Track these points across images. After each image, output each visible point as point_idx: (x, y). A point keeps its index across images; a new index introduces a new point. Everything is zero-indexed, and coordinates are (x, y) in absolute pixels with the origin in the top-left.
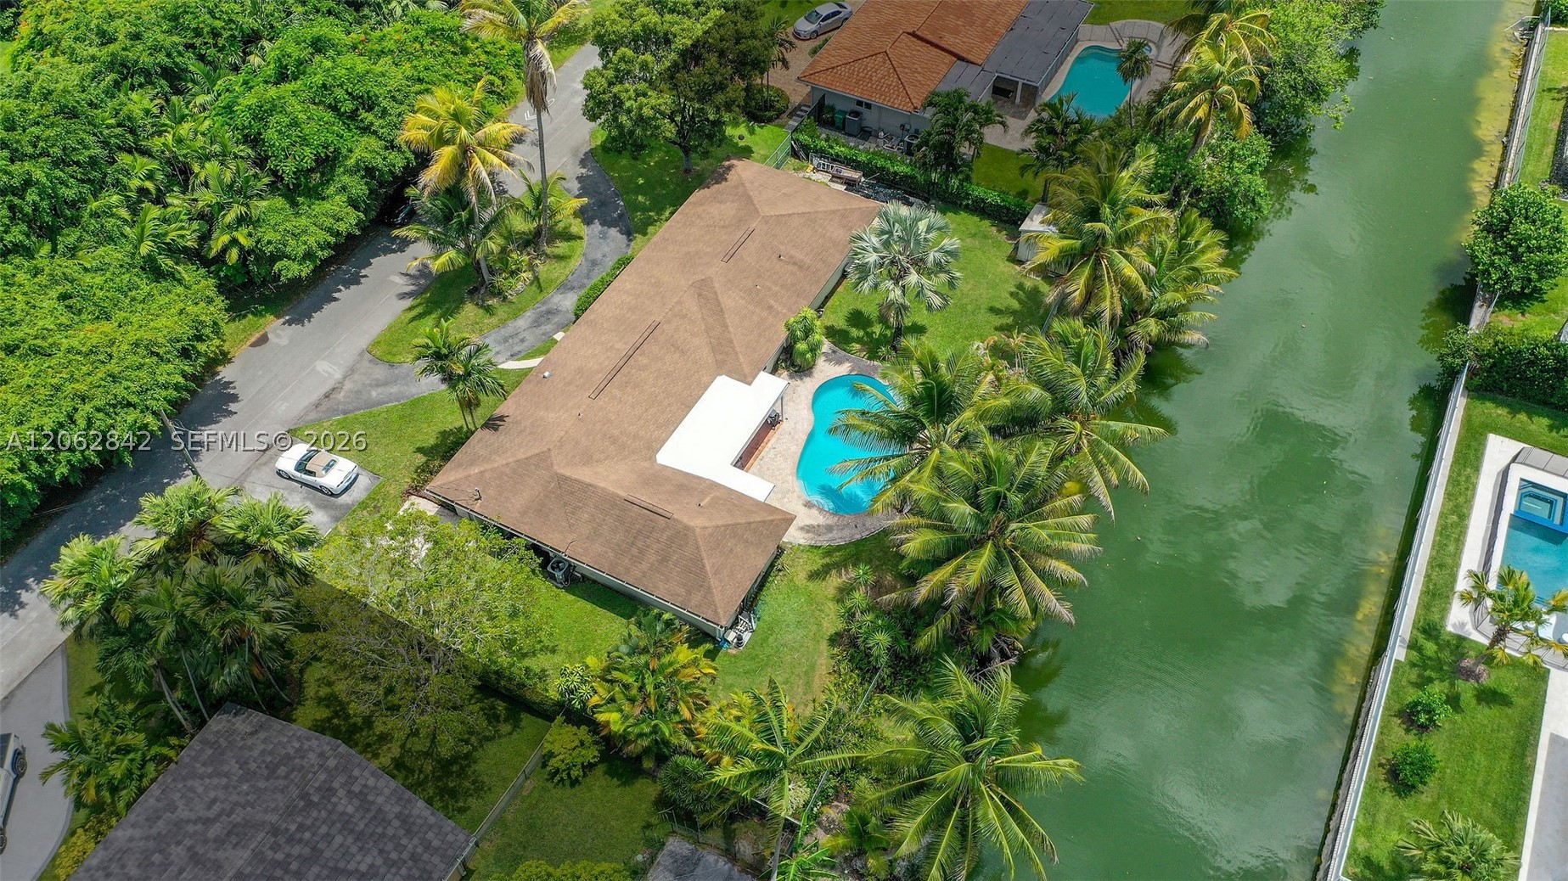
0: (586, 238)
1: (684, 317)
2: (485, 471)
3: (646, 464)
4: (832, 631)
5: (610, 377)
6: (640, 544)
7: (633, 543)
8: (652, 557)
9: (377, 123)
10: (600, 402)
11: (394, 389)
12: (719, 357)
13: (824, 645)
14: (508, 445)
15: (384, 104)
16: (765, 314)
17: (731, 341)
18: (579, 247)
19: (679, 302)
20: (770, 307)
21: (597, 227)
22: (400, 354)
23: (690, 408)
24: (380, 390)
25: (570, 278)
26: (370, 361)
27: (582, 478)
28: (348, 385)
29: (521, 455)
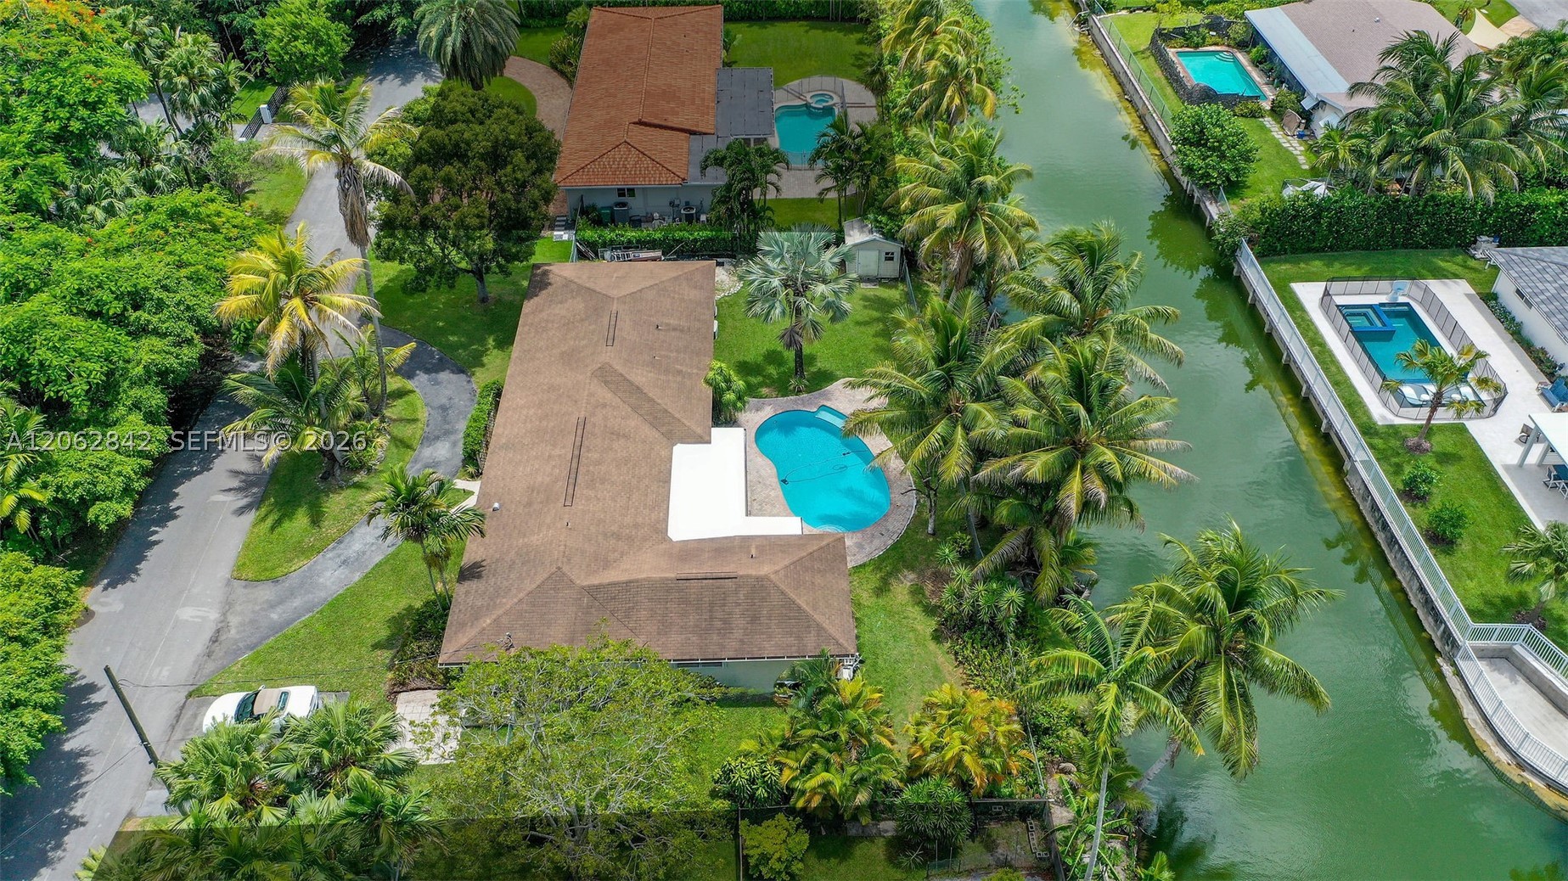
0: (417, 390)
1: (604, 406)
2: (499, 617)
3: (663, 546)
4: (930, 630)
5: (572, 481)
6: (719, 615)
7: (711, 618)
8: (739, 622)
9: (155, 319)
10: (579, 505)
11: (297, 602)
12: (664, 429)
13: (932, 646)
14: (506, 583)
15: (157, 294)
16: (679, 379)
17: (666, 411)
18: (417, 399)
19: (591, 395)
20: (680, 372)
21: (422, 377)
22: (280, 566)
23: (667, 481)
24: (279, 609)
25: (427, 429)
26: (245, 587)
27: (616, 580)
28: (234, 620)
29: (529, 586)
